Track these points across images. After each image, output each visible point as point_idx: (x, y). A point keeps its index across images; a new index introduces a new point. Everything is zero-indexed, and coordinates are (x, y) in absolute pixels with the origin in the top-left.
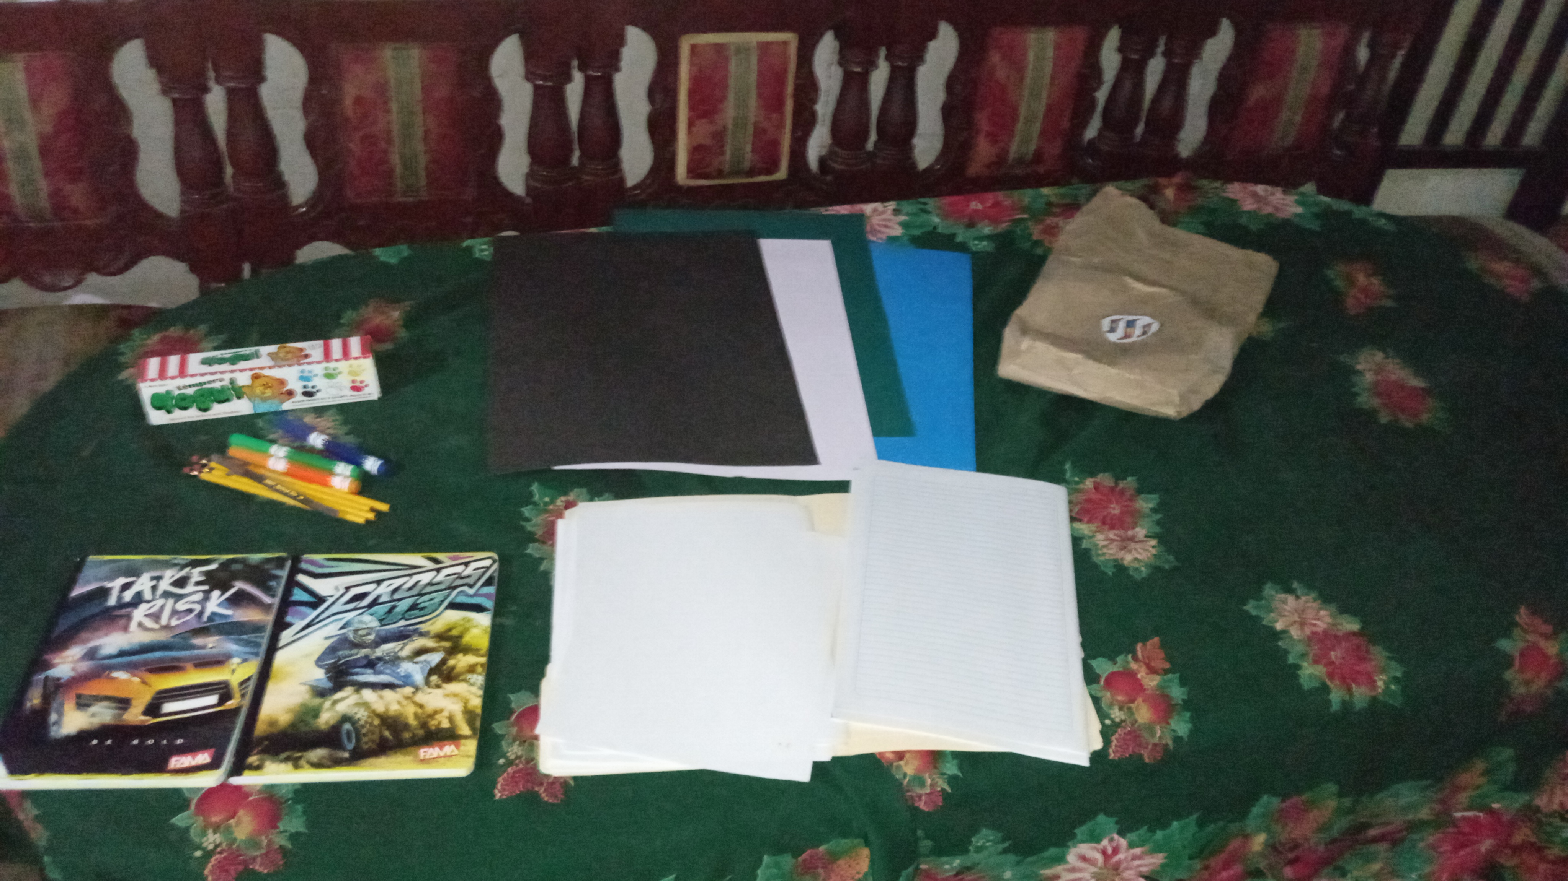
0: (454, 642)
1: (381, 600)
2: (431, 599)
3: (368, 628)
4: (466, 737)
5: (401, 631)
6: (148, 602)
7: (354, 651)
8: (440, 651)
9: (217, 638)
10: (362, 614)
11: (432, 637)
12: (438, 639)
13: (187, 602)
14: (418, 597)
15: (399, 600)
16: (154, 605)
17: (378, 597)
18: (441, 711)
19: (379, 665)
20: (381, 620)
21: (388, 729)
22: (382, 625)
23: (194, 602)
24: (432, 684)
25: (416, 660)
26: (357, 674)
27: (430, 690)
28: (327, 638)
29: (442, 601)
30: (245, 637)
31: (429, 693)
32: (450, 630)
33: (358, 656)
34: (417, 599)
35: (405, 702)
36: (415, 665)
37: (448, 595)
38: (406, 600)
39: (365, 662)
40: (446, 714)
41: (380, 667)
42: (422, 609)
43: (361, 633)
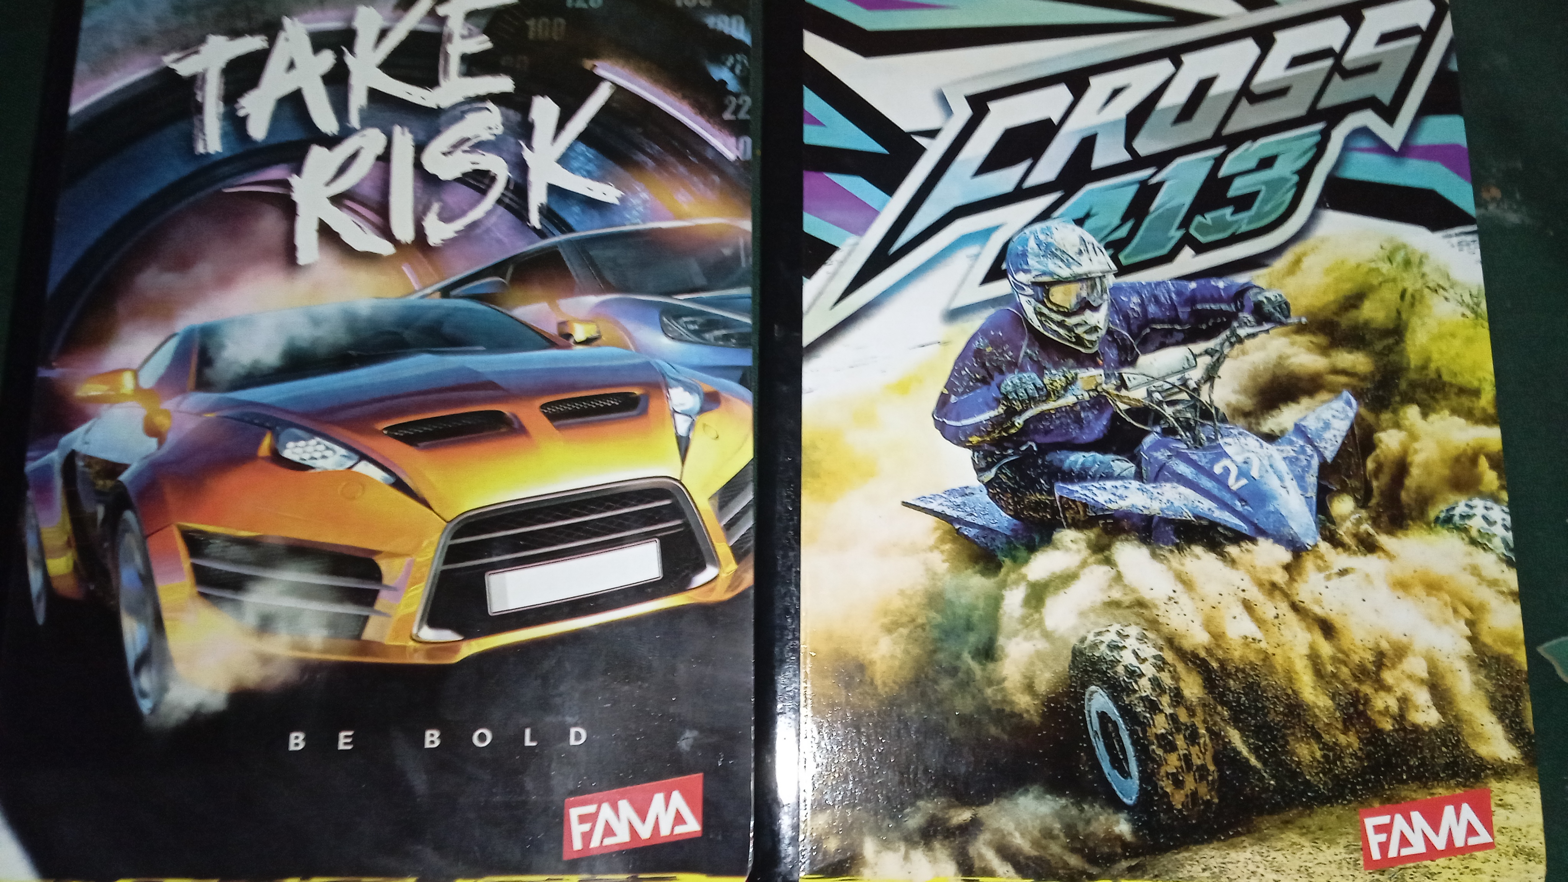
0: (1379, 355)
1: (1099, 161)
2: (1266, 163)
3: (1077, 279)
4: (1502, 771)
5: (1192, 300)
6: (330, 142)
7: (1055, 377)
8: (1335, 391)
9: (592, 300)
10: (1045, 215)
11: (1301, 329)
12: (1321, 340)
13: (456, 146)
14: (1218, 151)
15: (1162, 160)
16: (353, 157)
17: (1087, 145)
18: (1400, 652)
19: (1148, 441)
20: (1115, 247)
21: (1236, 720)
22: (1123, 270)
23: (481, 146)
24: (1344, 530)
25: (1270, 424)
26: (1082, 476)
27: (1338, 559)
28: (954, 315)
29: (1305, 174)
30: (681, 300)
31: (1343, 573)
32: (1354, 300)
33: (1069, 400)
34: (1219, 161)
35: (1268, 608)
36: (1271, 449)
37: (1321, 148)
38: (1179, 161)
39: (1098, 427)
40: (1416, 666)
41: (1155, 447)
42: (1244, 202)
43: (1058, 295)
